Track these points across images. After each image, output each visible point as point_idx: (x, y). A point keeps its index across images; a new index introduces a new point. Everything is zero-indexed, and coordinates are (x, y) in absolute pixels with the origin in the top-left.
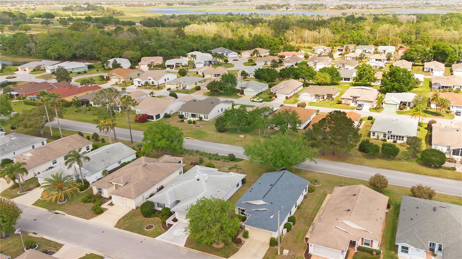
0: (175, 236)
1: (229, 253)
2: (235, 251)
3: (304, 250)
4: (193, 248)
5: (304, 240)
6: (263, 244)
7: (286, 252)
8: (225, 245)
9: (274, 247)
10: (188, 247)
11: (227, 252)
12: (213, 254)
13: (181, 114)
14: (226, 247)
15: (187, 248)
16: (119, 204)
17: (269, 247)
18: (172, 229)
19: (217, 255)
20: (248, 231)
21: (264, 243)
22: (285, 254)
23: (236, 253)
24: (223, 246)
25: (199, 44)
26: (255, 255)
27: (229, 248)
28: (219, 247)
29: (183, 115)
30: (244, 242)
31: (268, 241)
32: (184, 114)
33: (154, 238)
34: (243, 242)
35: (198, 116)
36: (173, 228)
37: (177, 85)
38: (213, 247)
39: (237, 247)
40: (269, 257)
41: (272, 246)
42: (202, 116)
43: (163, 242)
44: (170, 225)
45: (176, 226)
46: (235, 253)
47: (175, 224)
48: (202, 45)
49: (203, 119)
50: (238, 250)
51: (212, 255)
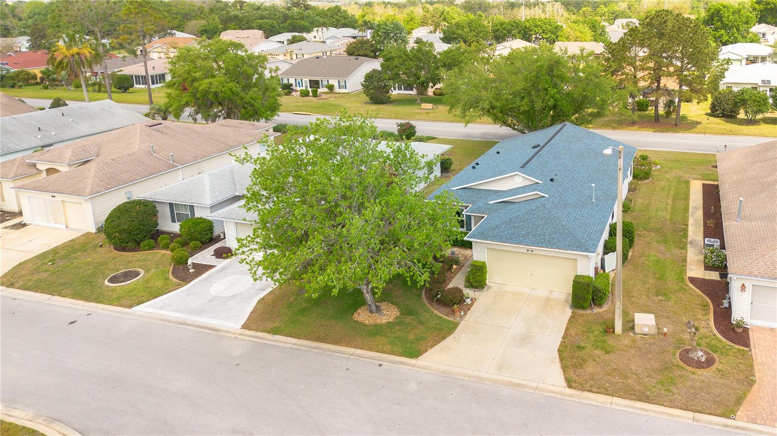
0: (215, 298)
1: (418, 340)
2: (445, 331)
3: (709, 314)
4: (275, 331)
5: (687, 285)
6: (547, 302)
7: (645, 321)
8: (402, 314)
9: (589, 312)
10: (257, 330)
11: (411, 337)
12: (356, 347)
13: (285, 82)
14: (409, 319)
15: (252, 333)
16: (42, 224)
17: (569, 312)
18: (206, 278)
19: (371, 350)
20: (484, 263)
21: (548, 300)
22: (646, 330)
23: (449, 340)
24: (396, 318)
25: (334, 20)
26: (525, 339)
27: (421, 323)
28: (379, 321)
29: (292, 85)
30: (473, 300)
31: (564, 290)
32: (292, 81)
33: (130, 307)
34: (468, 301)
35: (325, 83)
36: (211, 276)
37: (285, 55)
38: (357, 322)
39: (451, 319)
40: (582, 344)
41: (583, 308)
42: (334, 82)
43: (162, 320)
44: (201, 269)
45: (222, 269)
46: (444, 338)
47: (221, 263)
48: (339, 21)
49: (337, 89)
50: (455, 326)
51: (351, 350)
